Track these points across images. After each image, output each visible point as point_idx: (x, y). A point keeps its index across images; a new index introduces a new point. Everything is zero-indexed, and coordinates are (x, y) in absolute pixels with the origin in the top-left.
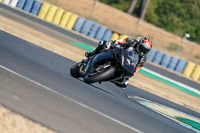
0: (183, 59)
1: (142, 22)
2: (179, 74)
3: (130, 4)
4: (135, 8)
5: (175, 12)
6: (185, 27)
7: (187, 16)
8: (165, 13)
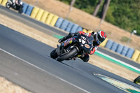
0: (132, 48)
1: (103, 22)
2: (129, 58)
3: (95, 9)
4: (99, 12)
5: (126, 15)
6: (134, 25)
7: (135, 18)
8: (119, 16)
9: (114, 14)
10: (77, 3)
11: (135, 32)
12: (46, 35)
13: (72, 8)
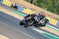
5: (42, 2)
6: (46, 6)
7: (46, 3)
8: (39, 2)
9: (37, 2)
11: (46, 9)
12: (8, 11)
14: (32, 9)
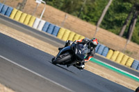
4: (125, 32)
10: (103, 24)
13: (99, 29)
14: (127, 52)
